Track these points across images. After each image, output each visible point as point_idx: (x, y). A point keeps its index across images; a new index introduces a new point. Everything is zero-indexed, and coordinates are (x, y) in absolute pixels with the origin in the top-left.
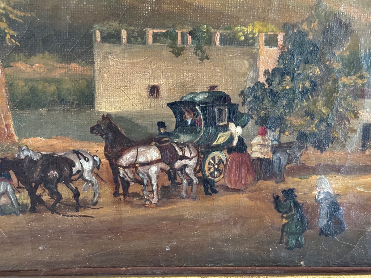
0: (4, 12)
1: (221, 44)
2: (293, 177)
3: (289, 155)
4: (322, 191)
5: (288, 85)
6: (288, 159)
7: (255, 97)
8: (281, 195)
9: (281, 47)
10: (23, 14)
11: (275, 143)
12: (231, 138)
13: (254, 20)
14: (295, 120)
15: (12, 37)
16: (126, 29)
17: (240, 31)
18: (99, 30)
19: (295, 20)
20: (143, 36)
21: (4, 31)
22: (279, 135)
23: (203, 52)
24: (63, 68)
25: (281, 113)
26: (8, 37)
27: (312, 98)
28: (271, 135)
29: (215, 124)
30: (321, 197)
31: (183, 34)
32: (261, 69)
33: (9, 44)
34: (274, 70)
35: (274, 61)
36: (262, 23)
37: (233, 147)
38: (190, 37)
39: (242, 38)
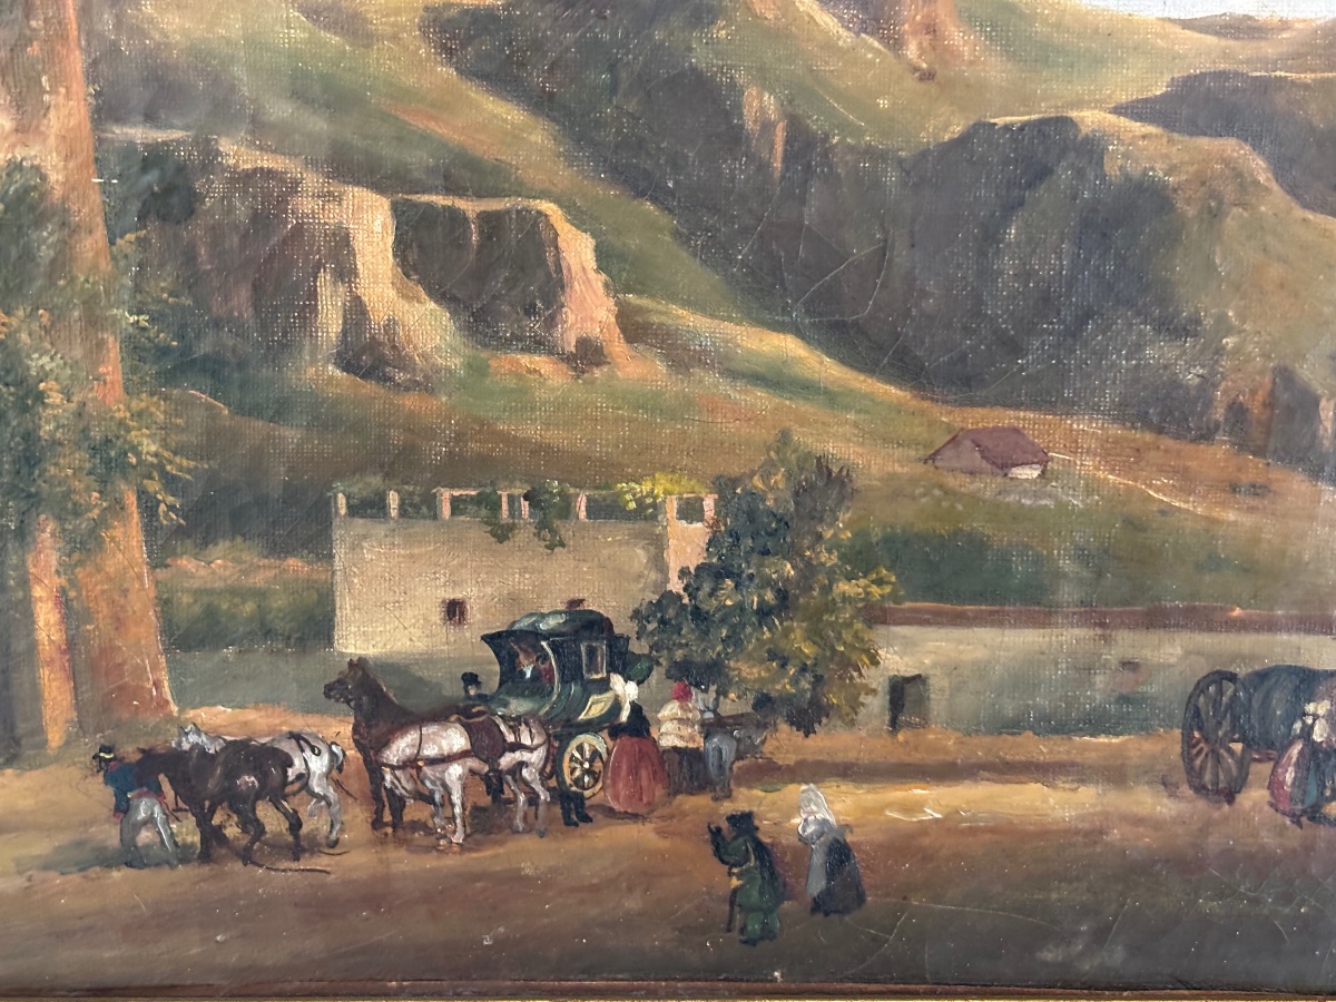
0: (155, 460)
1: (588, 517)
2: (750, 787)
3: (739, 740)
4: (811, 818)
5: (729, 597)
6: (737, 750)
7: (663, 622)
8: (724, 825)
9: (711, 522)
10: (192, 464)
11: (709, 715)
12: (617, 706)
13: (655, 469)
14: (747, 670)
15: (171, 508)
16: (396, 491)
17: (627, 492)
18: (343, 492)
19: (735, 470)
20: (431, 502)
21: (155, 498)
22: (717, 700)
23: (553, 532)
24: (270, 567)
25: (719, 654)
26: (162, 507)
27: (781, 624)
28: (700, 700)
29: (582, 676)
30: (810, 829)
31: (511, 499)
32: (672, 565)
33: (165, 522)
34: (698, 568)
35: (699, 550)
36: (670, 476)
37: (620, 724)
38: (527, 503)
39: (633, 505)
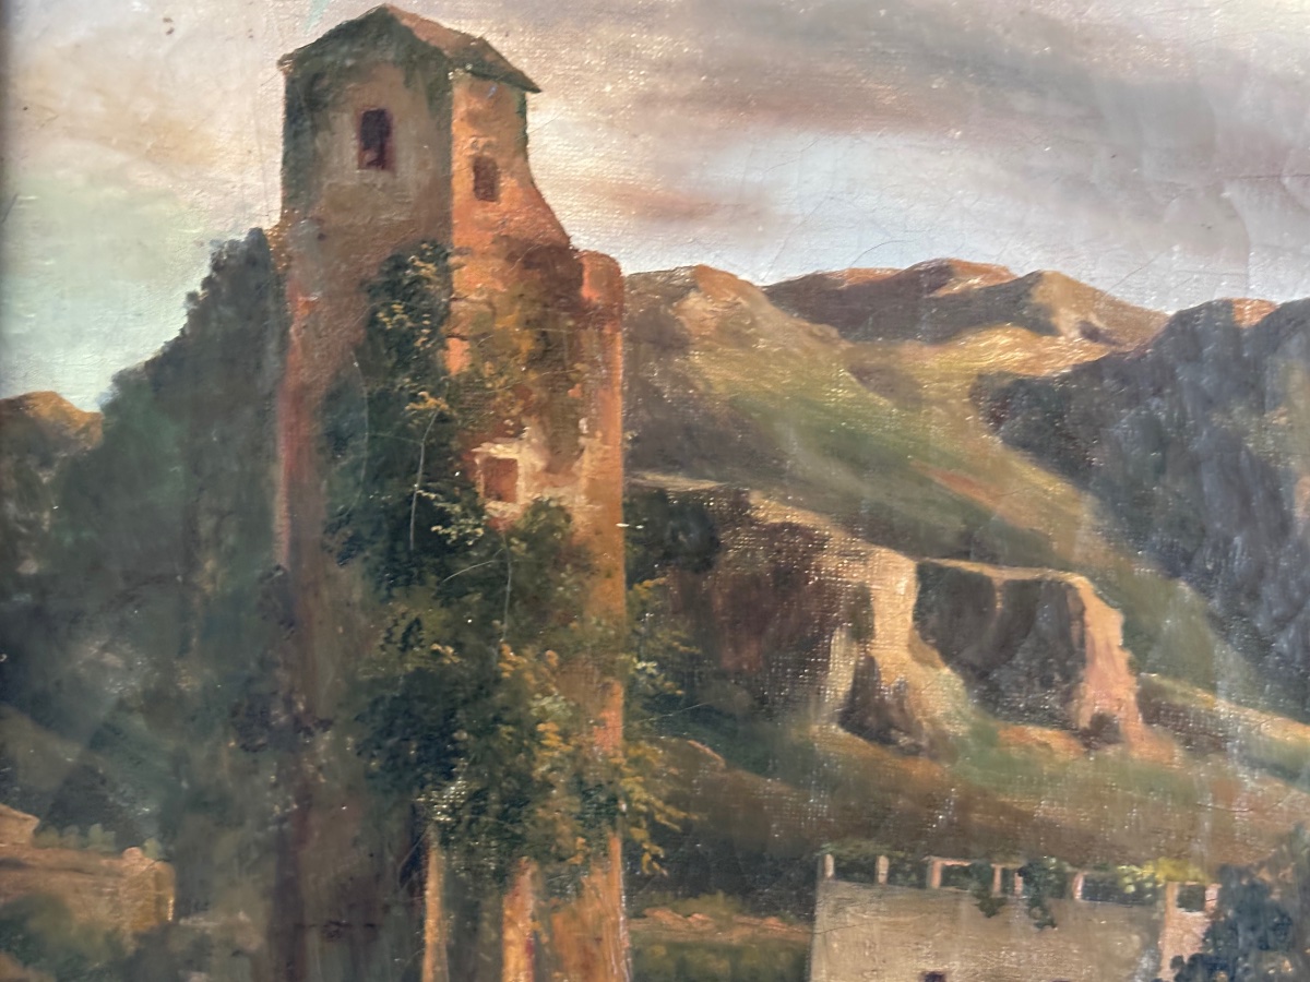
1: (1084, 897)
9: (1212, 912)
15: (655, 857)
16: (888, 856)
17: (1127, 875)
18: (831, 853)
19: (1245, 860)
20: (922, 872)
21: (640, 846)
23: (1045, 911)
24: (749, 925)
26: (647, 857)
31: (1005, 874)
32: (1166, 953)
33: (647, 872)
34: (1193, 958)
35: (1195, 940)
36: (1173, 862)
38: (1021, 879)
39: (1132, 889)
